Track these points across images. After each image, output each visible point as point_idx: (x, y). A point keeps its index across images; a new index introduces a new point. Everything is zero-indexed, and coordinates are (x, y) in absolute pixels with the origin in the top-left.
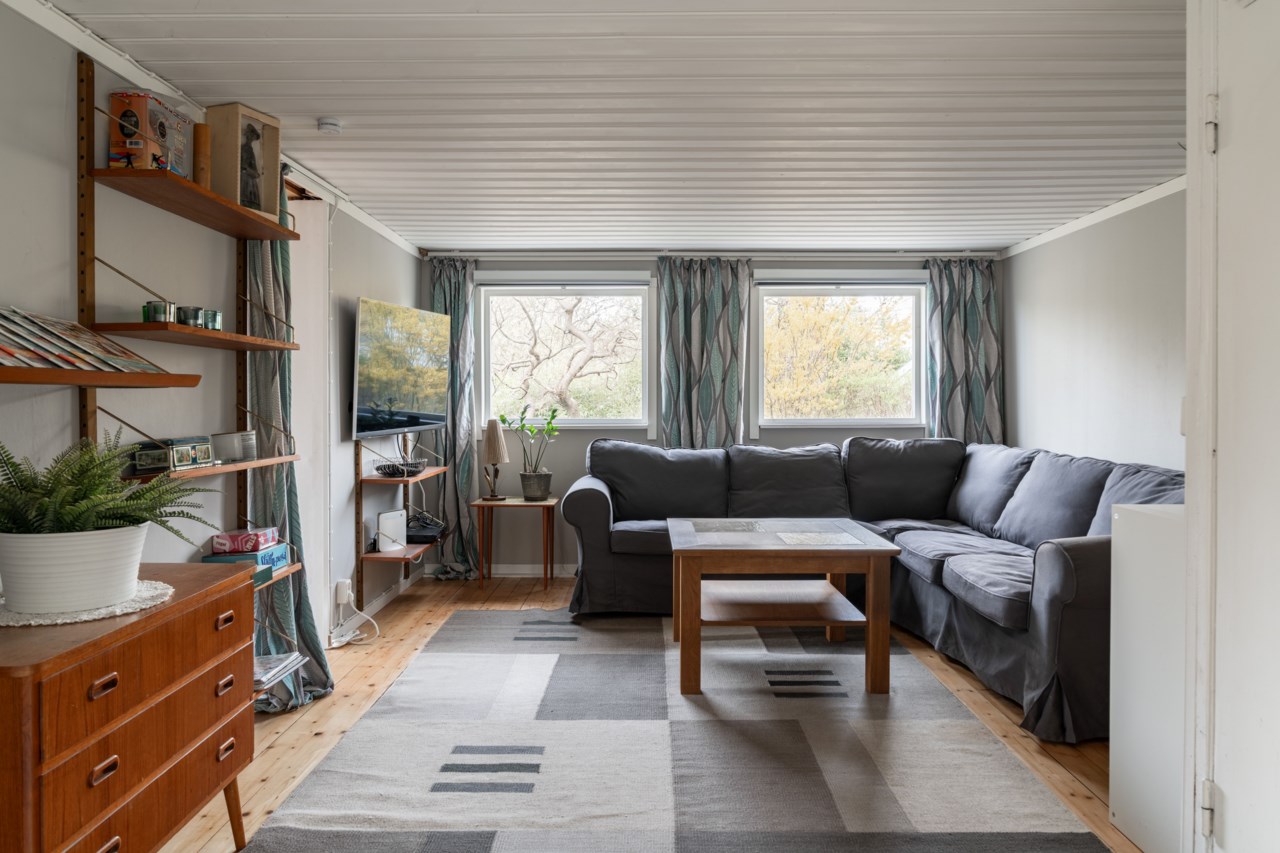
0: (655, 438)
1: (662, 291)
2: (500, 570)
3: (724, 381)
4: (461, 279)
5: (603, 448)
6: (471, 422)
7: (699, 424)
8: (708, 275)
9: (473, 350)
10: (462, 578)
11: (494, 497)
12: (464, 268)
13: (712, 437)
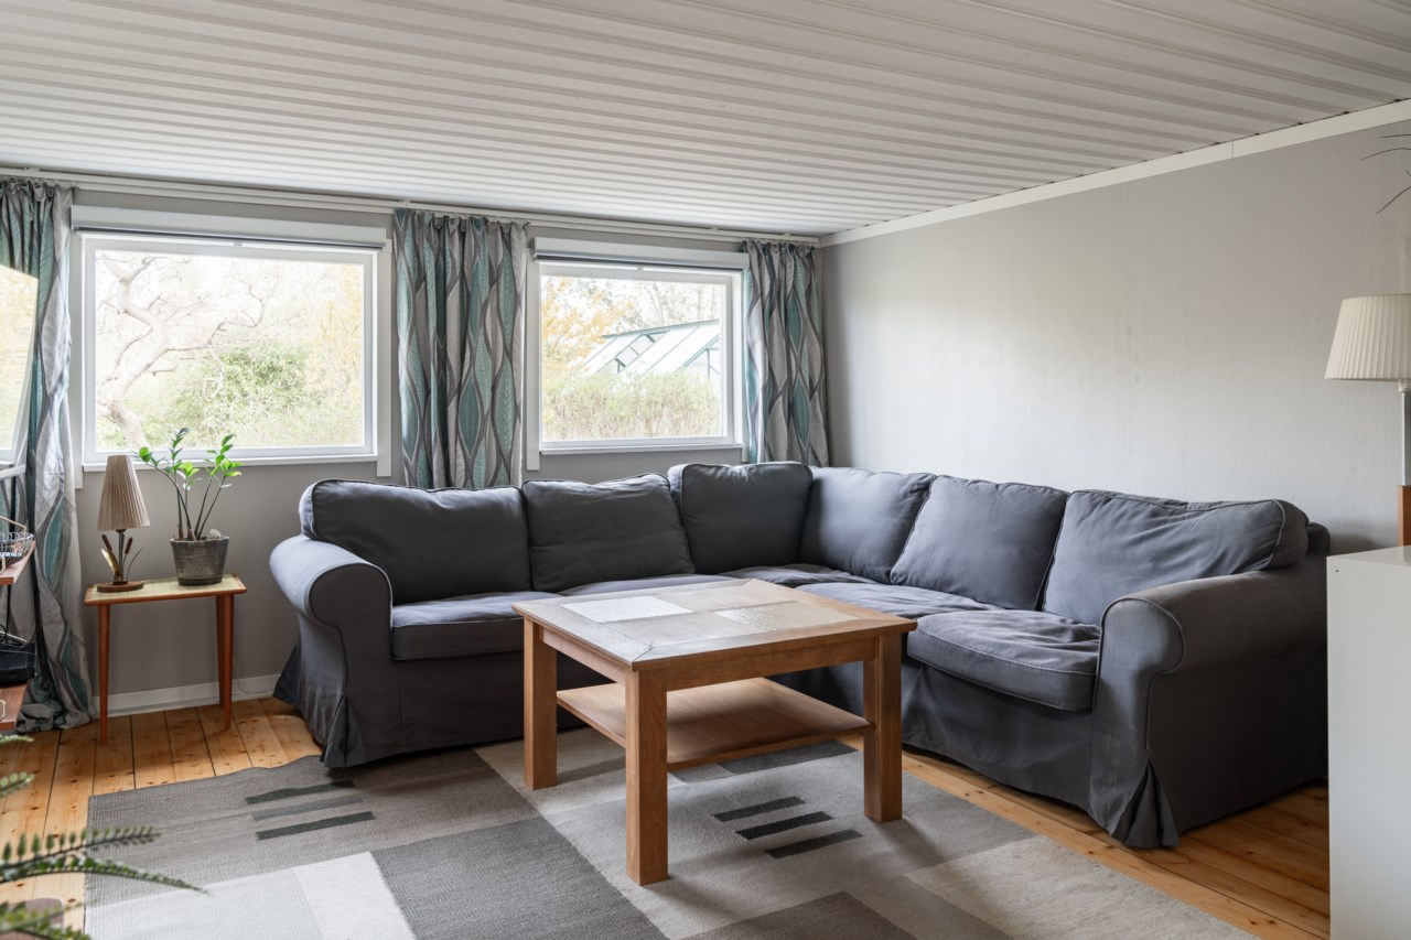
0: (389, 474)
1: (401, 259)
2: (123, 703)
3: (494, 389)
4: (44, 217)
5: (334, 495)
6: (65, 460)
7: (460, 452)
8: (470, 241)
9: (68, 338)
10: (47, 727)
11: (120, 584)
12: (50, 199)
13: (480, 472)
